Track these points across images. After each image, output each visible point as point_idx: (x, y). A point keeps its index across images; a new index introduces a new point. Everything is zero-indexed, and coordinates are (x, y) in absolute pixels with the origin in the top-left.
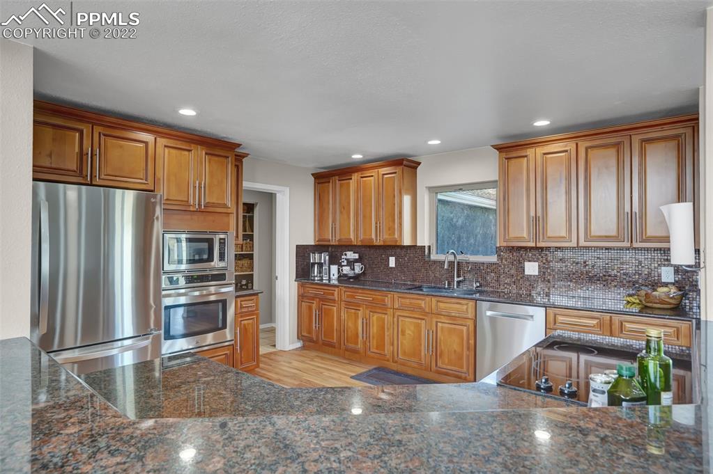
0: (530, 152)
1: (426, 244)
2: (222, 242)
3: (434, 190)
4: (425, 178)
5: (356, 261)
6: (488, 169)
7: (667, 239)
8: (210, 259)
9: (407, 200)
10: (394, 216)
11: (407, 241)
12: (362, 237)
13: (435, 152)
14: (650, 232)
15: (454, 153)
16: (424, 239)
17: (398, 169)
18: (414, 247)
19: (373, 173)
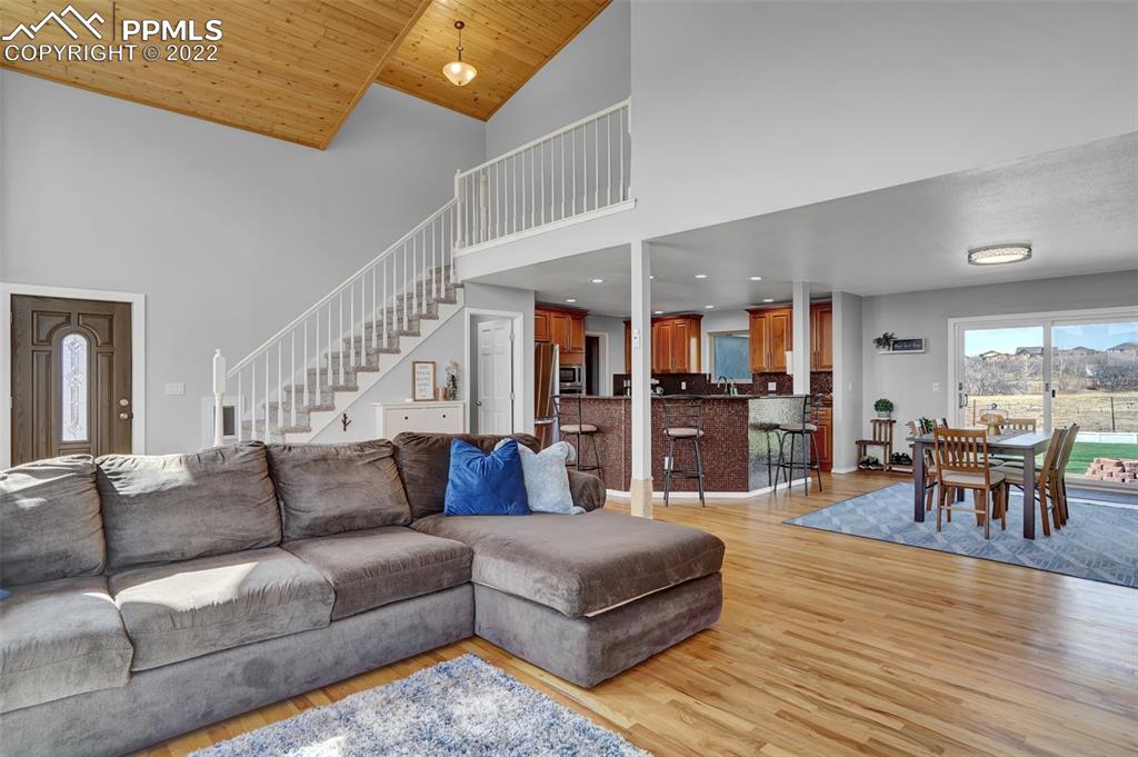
0: (766, 314)
1: (707, 372)
2: (579, 370)
3: (713, 335)
4: (706, 328)
5: (657, 385)
6: (743, 324)
7: (831, 367)
8: (574, 380)
9: (693, 341)
10: (684, 354)
11: (694, 370)
12: (661, 368)
13: (710, 311)
14: (825, 363)
15: (725, 312)
16: (706, 370)
17: (688, 321)
18: (699, 375)
19: (670, 322)
